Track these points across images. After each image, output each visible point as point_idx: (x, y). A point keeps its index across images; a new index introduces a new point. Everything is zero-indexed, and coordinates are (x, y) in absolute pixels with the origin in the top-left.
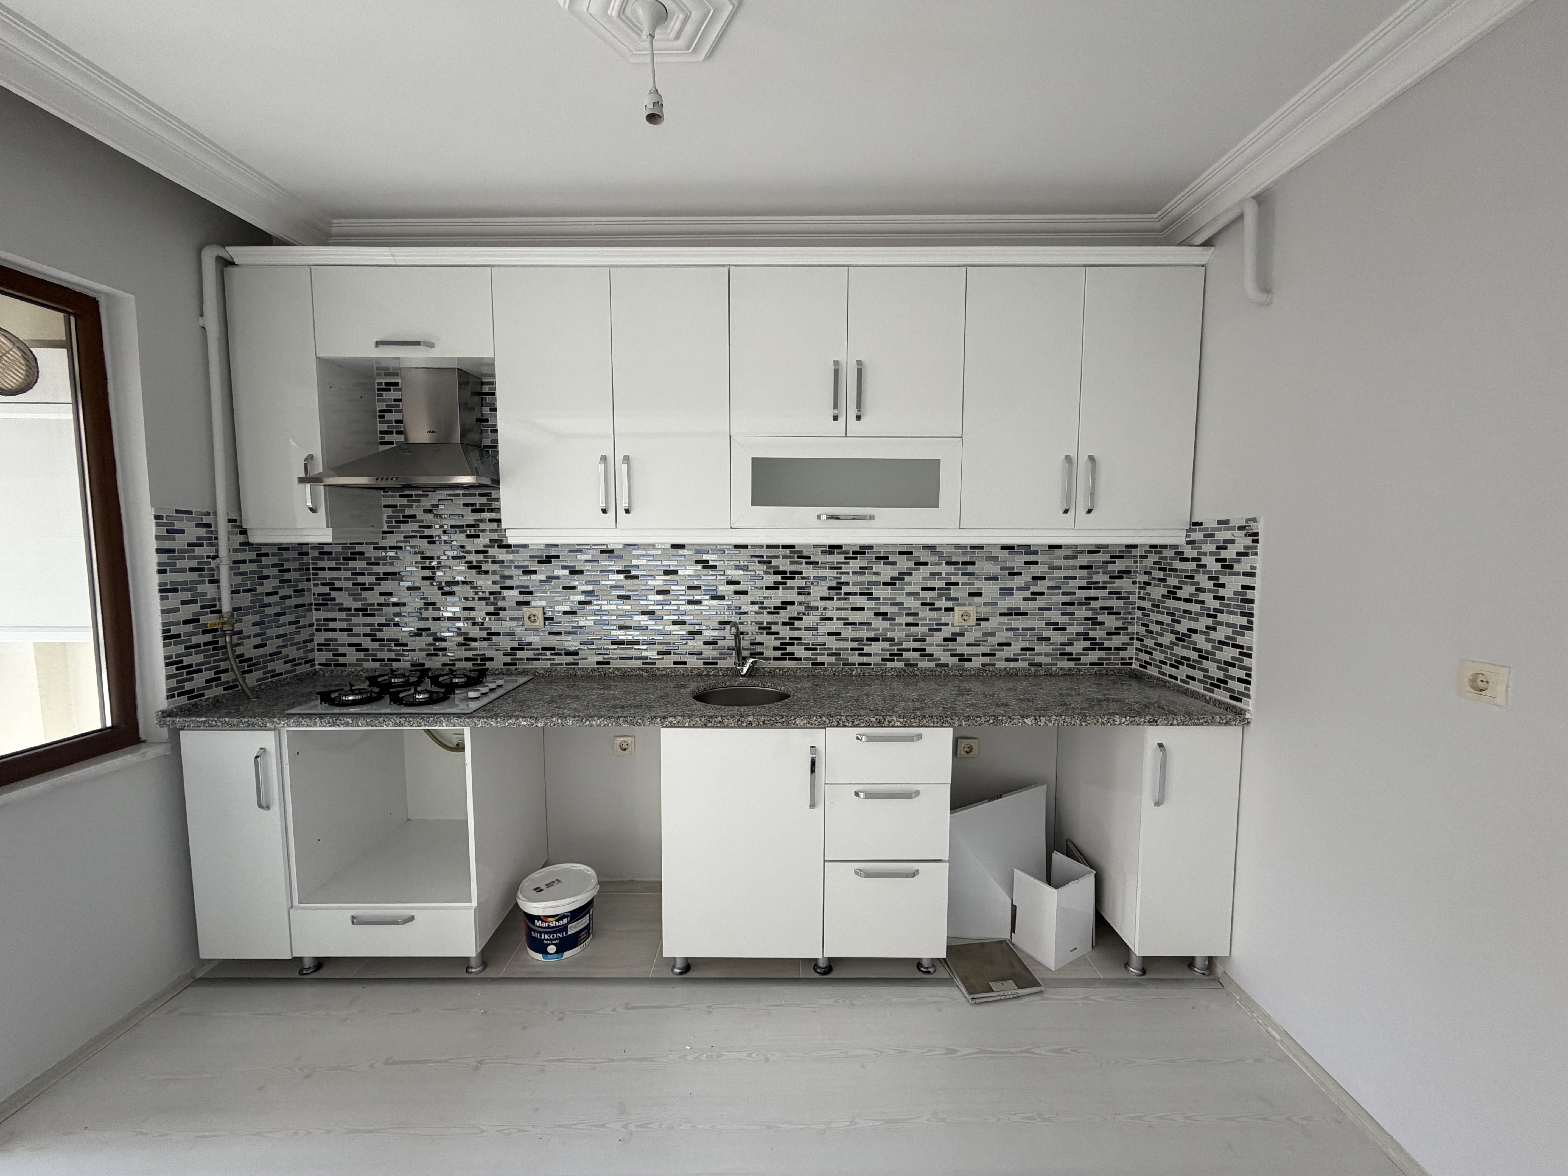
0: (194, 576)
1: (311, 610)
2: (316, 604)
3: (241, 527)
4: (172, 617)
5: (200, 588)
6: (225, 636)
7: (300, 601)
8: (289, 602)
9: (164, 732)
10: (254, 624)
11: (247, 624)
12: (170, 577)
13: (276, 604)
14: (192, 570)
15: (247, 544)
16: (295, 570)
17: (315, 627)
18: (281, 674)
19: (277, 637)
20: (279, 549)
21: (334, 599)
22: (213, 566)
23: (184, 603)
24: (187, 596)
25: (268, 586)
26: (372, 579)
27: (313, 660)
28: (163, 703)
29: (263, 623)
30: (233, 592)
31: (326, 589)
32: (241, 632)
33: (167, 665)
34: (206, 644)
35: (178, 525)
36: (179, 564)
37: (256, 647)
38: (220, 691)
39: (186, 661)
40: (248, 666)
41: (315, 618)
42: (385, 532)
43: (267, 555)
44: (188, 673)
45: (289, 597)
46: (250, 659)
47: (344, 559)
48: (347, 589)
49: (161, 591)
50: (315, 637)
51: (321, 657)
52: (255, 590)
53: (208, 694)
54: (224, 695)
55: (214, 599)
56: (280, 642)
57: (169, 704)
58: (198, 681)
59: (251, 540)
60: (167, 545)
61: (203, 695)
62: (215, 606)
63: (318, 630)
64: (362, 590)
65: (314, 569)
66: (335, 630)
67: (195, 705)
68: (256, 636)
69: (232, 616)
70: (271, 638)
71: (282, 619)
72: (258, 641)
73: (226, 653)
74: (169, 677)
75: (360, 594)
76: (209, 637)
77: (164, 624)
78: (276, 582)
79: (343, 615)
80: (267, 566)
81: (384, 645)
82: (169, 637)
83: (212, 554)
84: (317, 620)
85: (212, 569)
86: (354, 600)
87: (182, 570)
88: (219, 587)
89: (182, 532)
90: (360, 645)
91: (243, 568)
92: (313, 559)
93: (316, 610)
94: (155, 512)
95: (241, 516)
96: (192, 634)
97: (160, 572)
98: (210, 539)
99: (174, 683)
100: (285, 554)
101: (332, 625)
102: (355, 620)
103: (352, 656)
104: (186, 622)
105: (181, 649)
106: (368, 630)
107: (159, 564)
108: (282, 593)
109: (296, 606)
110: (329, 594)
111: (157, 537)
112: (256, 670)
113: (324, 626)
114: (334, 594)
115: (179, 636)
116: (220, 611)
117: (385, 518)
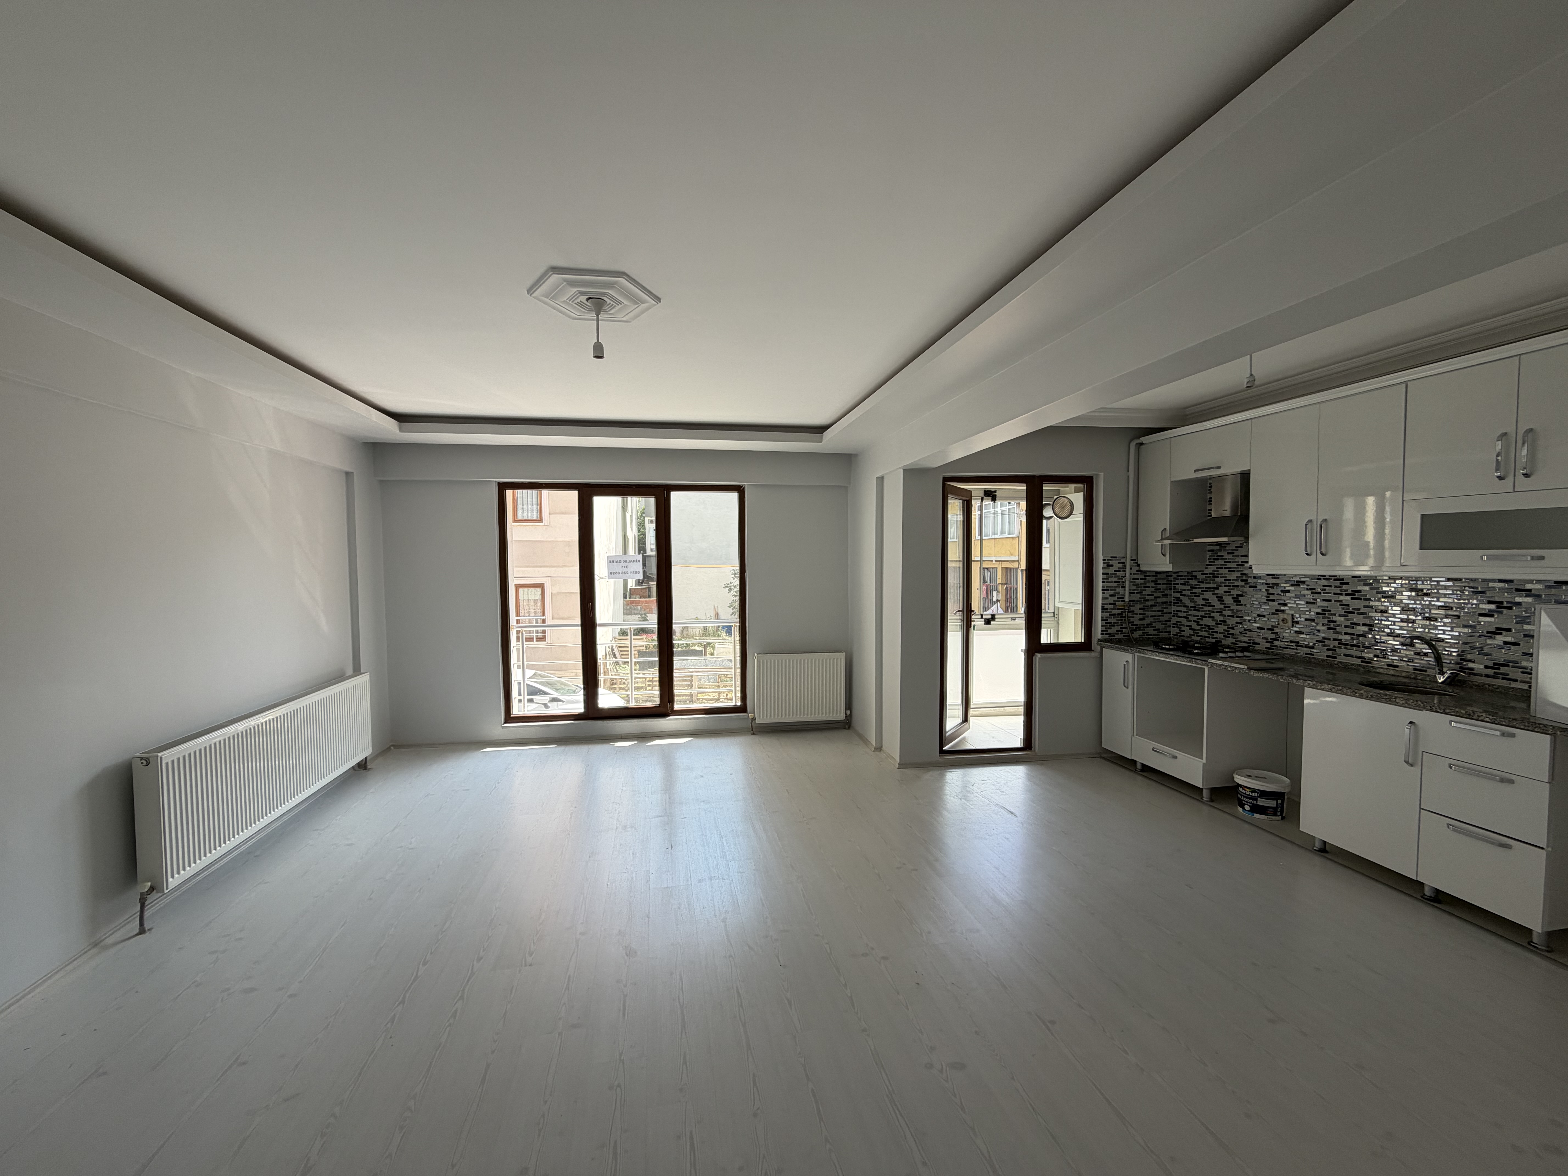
0: (1115, 585)
1: (1171, 605)
2: (1174, 603)
3: (1137, 563)
4: (1106, 601)
5: (1118, 590)
6: (1125, 612)
7: (1165, 600)
8: (1159, 600)
9: (1099, 647)
10: (1140, 609)
11: (1136, 609)
12: (1106, 584)
13: (1152, 600)
14: (1115, 582)
15: (1139, 571)
16: (1163, 584)
17: (1172, 614)
18: (1151, 635)
19: (1151, 616)
20: (1156, 573)
21: (1181, 600)
22: (1124, 580)
23: (1110, 596)
24: (1112, 593)
25: (1148, 591)
26: (1200, 591)
27: (1170, 632)
28: (1099, 636)
29: (1145, 609)
30: (1130, 593)
31: (1178, 595)
32: (1133, 611)
33: (1102, 620)
34: (1118, 614)
35: (1111, 563)
36: (1110, 579)
37: (1140, 619)
38: (1122, 636)
39: (1109, 620)
40: (1136, 628)
41: (1173, 610)
42: (1207, 565)
43: (1149, 576)
44: (1110, 626)
45: (1159, 597)
46: (1137, 625)
47: (1188, 579)
48: (1188, 595)
49: (1102, 590)
50: (1172, 620)
51: (1174, 631)
52: (1142, 592)
53: (1117, 636)
54: (1123, 638)
55: (1123, 595)
56: (1152, 619)
57: (1101, 637)
58: (1113, 630)
59: (1141, 569)
60: (1106, 571)
61: (1115, 636)
62: (1123, 598)
63: (1174, 616)
64: (1195, 596)
65: (1174, 584)
66: (1180, 617)
67: (1111, 640)
68: (1140, 614)
69: (1129, 603)
70: (1147, 617)
71: (1155, 608)
72: (1141, 617)
73: (1125, 620)
74: (1102, 626)
75: (1193, 599)
76: (1119, 612)
77: (1102, 604)
78: (1153, 589)
79: (1184, 609)
80: (1149, 581)
81: (1203, 628)
82: (1104, 609)
83: (1123, 575)
84: (1174, 611)
85: (1123, 582)
86: (1191, 601)
87: (1111, 582)
88: (1125, 590)
89: (1112, 566)
90: (1191, 626)
91: (1137, 582)
92: (1174, 578)
93: (1174, 605)
94: (1103, 557)
95: (1137, 558)
96: (1113, 609)
97: (1103, 582)
98: (1124, 568)
99: (1104, 628)
100: (1159, 576)
101: (1180, 614)
102: (1190, 613)
103: (1188, 632)
104: (1111, 604)
105: (1108, 615)
106: (1195, 619)
107: (1103, 579)
108: (1155, 595)
109: (1162, 603)
110: (1179, 598)
111: (1103, 568)
112: (1139, 630)
113: (1176, 614)
114: (1182, 598)
115: (1107, 609)
116: (1124, 601)
117: (1208, 557)
